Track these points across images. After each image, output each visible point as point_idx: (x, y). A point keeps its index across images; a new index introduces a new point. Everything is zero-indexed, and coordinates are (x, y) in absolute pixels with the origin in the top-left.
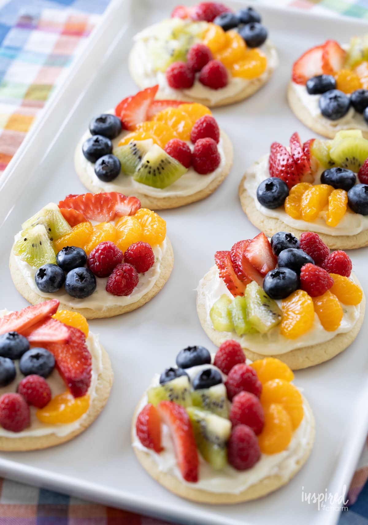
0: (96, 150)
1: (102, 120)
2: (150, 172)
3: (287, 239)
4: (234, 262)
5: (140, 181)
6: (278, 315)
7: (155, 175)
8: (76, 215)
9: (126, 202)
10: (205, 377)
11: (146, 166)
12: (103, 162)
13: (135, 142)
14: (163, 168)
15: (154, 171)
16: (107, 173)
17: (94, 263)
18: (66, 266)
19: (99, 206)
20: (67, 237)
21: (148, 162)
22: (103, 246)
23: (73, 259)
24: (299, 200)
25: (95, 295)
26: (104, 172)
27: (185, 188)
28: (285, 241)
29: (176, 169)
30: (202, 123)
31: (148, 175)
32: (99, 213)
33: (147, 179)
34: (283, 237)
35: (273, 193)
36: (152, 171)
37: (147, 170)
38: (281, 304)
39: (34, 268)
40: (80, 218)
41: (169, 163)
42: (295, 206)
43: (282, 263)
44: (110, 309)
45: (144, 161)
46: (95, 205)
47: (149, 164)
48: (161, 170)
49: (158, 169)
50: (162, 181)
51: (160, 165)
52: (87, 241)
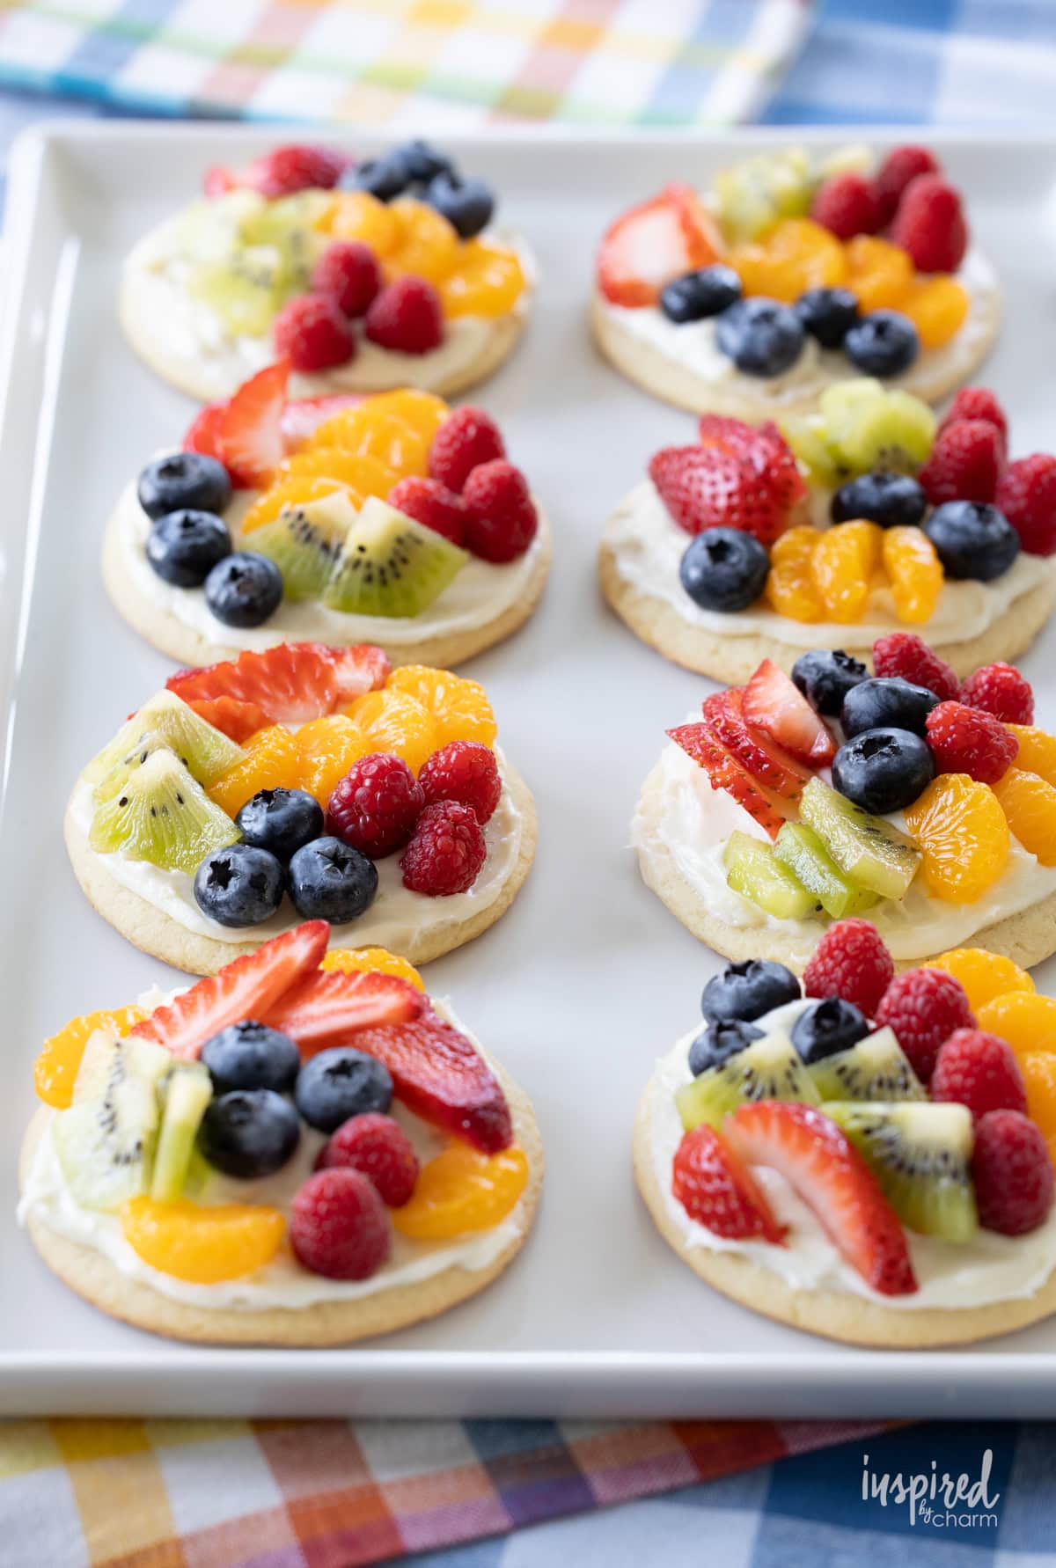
0: (194, 548)
1: (172, 470)
2: (369, 579)
3: (839, 663)
4: (732, 743)
5: (346, 606)
6: (908, 849)
7: (384, 582)
8: (238, 713)
9: (349, 658)
10: (827, 1023)
11: (357, 564)
12: (235, 575)
13: (298, 508)
14: (405, 561)
15: (382, 572)
16: (252, 600)
17: (354, 820)
18: (281, 842)
19: (287, 681)
20: (246, 771)
21: (362, 549)
22: (374, 768)
23: (295, 819)
24: (804, 572)
25: (378, 906)
26: (245, 599)
27: (467, 607)
28: (838, 670)
29: (439, 556)
30: (463, 429)
31: (367, 587)
32: (291, 699)
33: (364, 597)
34: (827, 662)
35: (733, 565)
36: (375, 572)
37: (361, 572)
38: (902, 824)
39: (174, 871)
40: (252, 719)
41: (418, 542)
42: (800, 588)
43: (865, 719)
44: (429, 938)
45: (349, 551)
46: (273, 679)
47: (365, 557)
48: (400, 567)
49: (392, 563)
50: (408, 595)
51: (396, 552)
52: (304, 770)
